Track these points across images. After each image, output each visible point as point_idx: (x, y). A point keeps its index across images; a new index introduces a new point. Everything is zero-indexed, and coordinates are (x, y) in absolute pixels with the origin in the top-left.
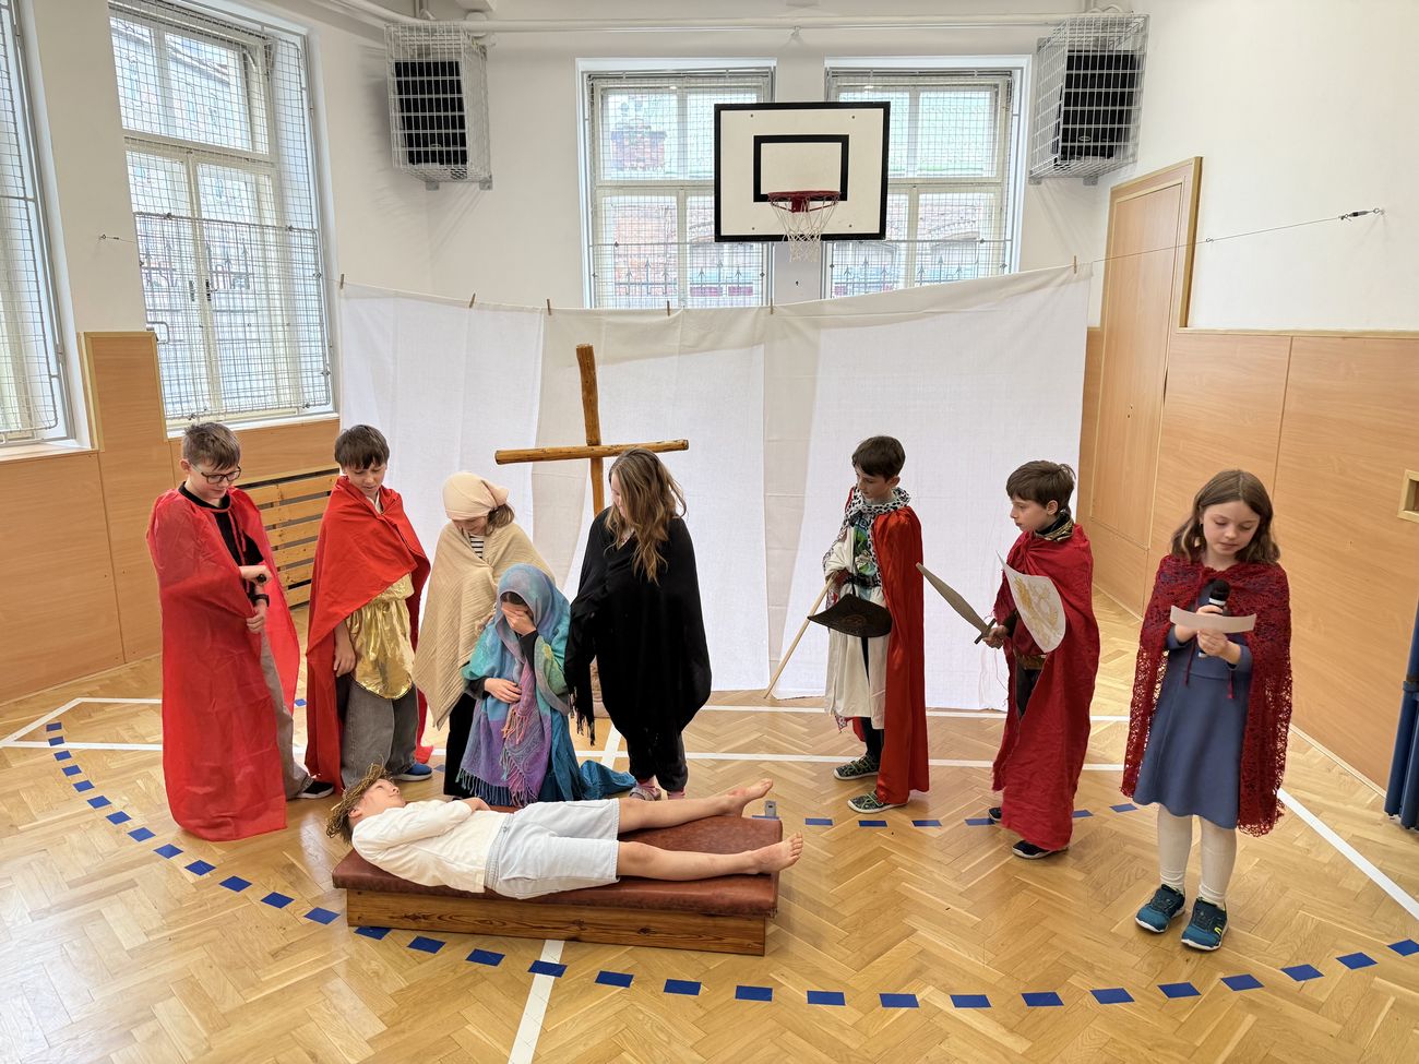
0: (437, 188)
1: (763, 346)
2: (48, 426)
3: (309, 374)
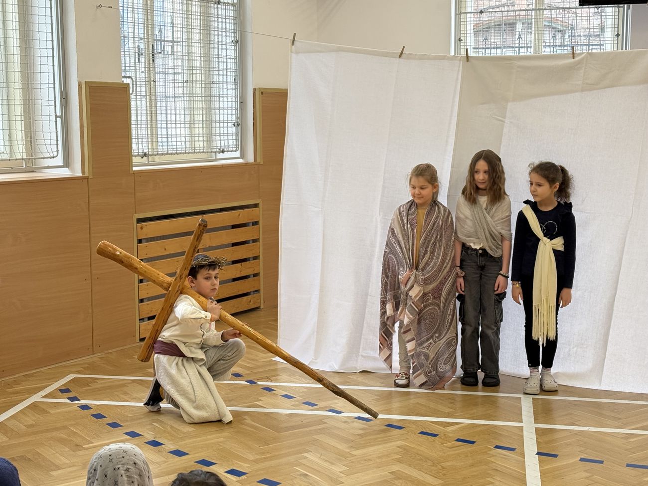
2: (52, 155)
3: (226, 125)
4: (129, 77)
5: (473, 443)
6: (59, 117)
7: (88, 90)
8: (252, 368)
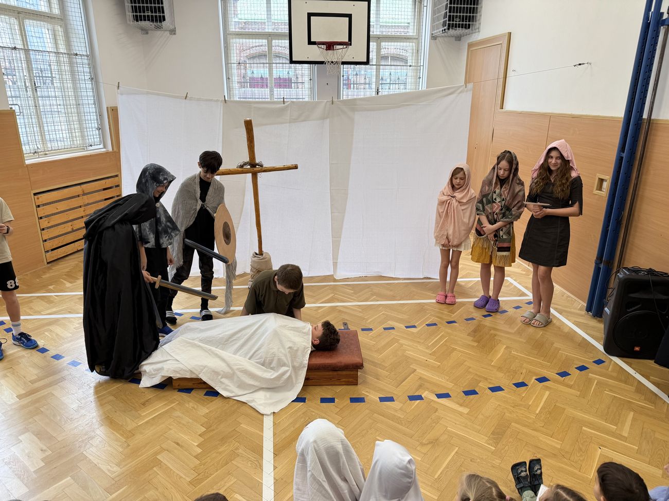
0: (147, 33)
1: (328, 120)
3: (91, 129)
4: (16, 105)
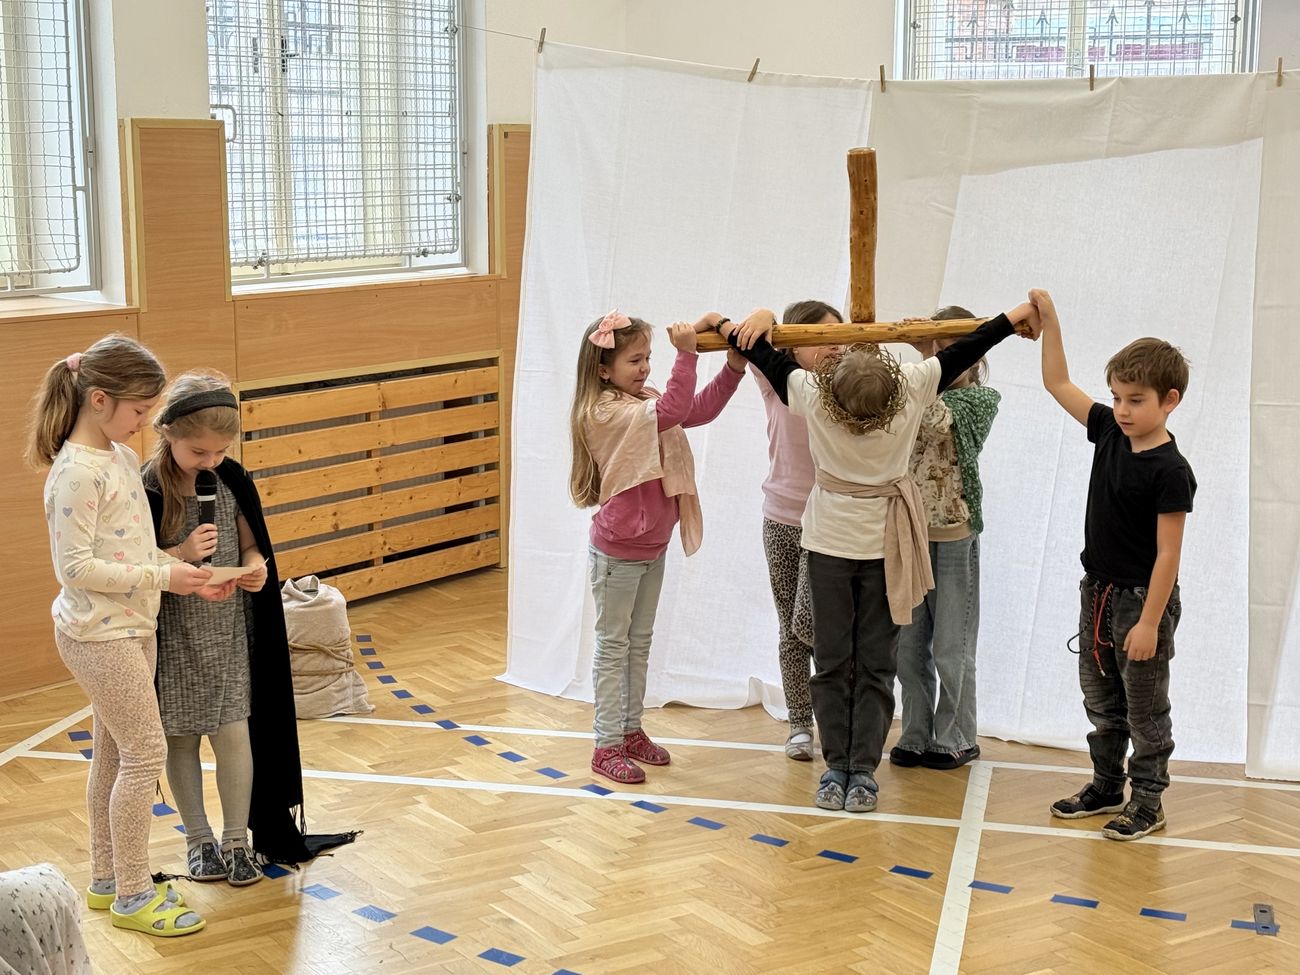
2: (67, 267)
3: (430, 199)
4: (227, 107)
5: (850, 859)
6: (80, 189)
7: (137, 135)
8: (455, 695)
